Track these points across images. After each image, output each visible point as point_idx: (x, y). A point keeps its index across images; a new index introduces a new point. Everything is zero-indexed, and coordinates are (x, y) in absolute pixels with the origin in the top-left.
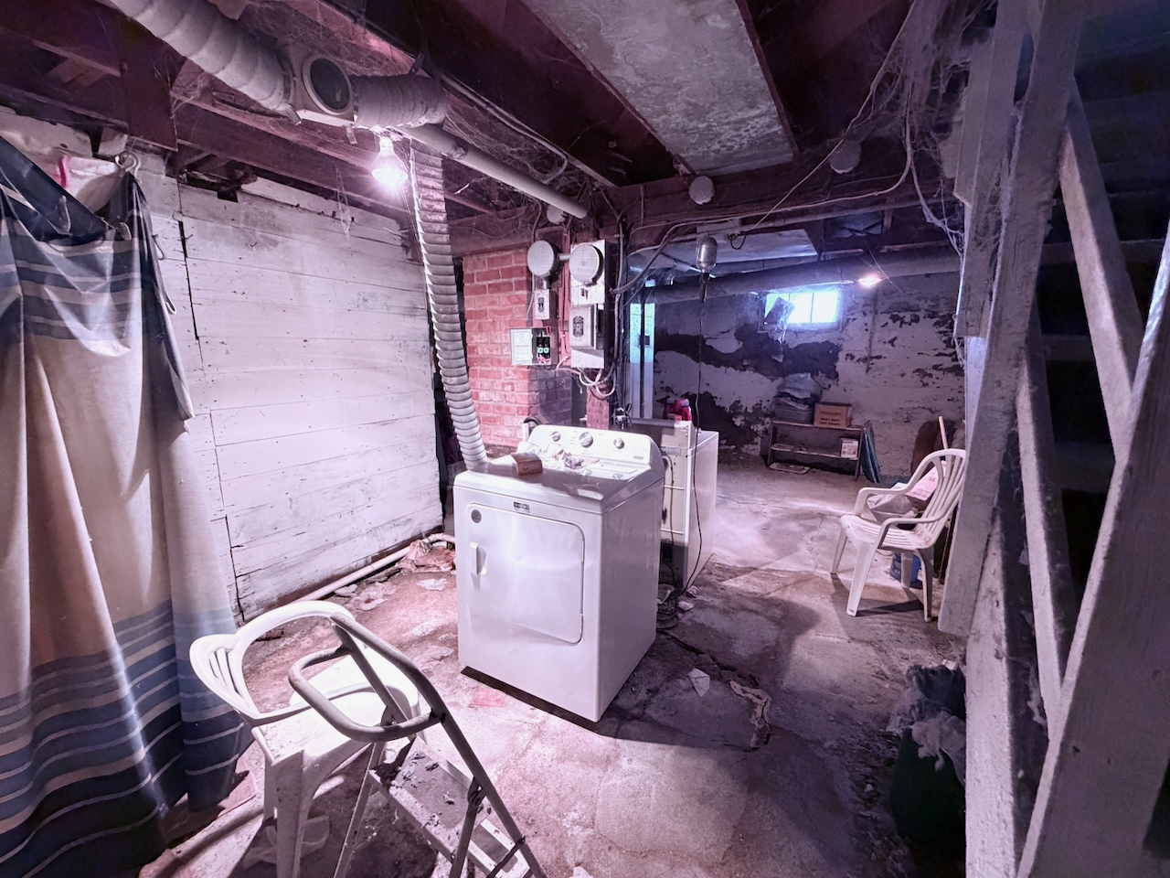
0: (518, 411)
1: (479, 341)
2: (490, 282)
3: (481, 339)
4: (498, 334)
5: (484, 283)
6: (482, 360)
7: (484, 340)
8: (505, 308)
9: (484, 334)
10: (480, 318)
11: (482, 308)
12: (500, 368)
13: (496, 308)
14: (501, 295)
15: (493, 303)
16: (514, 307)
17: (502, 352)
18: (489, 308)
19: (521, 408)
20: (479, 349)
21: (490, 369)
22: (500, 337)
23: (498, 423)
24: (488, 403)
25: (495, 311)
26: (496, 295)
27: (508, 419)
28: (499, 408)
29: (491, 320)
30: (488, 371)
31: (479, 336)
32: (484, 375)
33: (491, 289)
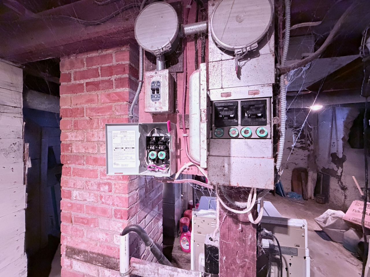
0: (116, 214)
1: (73, 139)
2: (88, 80)
3: (76, 137)
4: (95, 132)
5: (82, 81)
6: (77, 158)
7: (80, 138)
8: (104, 105)
9: (80, 132)
10: (75, 116)
11: (78, 106)
12: (96, 167)
13: (93, 106)
14: (99, 92)
15: (91, 101)
16: (114, 104)
17: (99, 151)
18: (85, 106)
19: (119, 211)
20: (74, 147)
21: (84, 167)
22: (97, 135)
23: (92, 226)
24: (81, 203)
25: (92, 109)
26: (94, 93)
27: (103, 222)
28: (94, 209)
29: (88, 118)
30: (83, 170)
31: (74, 134)
32: (79, 173)
33: (89, 87)
